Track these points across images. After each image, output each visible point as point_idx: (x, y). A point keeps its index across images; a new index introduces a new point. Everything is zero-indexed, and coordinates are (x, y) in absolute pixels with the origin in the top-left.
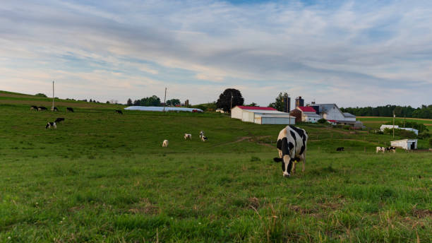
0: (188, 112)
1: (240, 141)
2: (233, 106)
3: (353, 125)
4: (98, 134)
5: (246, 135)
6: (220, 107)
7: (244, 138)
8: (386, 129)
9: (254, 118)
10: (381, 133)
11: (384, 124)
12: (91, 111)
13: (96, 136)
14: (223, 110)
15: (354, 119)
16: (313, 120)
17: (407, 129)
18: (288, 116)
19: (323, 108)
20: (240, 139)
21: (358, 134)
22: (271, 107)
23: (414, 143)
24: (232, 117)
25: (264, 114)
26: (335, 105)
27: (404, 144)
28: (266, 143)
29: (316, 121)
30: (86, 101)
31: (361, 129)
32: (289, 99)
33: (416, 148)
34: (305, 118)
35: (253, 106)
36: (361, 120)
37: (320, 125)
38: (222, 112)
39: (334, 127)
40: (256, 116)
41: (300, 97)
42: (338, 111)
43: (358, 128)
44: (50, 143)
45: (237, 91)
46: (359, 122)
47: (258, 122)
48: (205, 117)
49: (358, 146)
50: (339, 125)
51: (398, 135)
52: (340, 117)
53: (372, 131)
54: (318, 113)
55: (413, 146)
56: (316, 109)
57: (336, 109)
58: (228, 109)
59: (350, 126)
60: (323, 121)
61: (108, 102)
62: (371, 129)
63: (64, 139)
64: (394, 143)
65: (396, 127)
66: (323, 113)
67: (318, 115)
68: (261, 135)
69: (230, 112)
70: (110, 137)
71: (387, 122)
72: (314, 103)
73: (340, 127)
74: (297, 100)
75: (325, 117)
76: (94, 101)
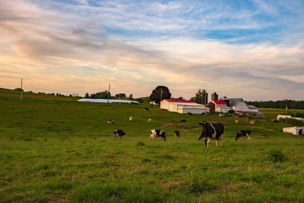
0: (127, 103)
1: (164, 126)
2: (163, 99)
3: (255, 115)
4: (52, 120)
5: (170, 122)
6: (152, 100)
7: (167, 125)
8: (281, 118)
9: (178, 109)
10: (277, 121)
11: (280, 114)
12: (51, 102)
13: (50, 121)
14: (155, 102)
15: (257, 111)
16: (224, 111)
17: (297, 119)
18: (204, 108)
19: (233, 101)
20: (165, 125)
21: (259, 122)
22: (192, 101)
23: (301, 130)
24: (161, 108)
25: (185, 106)
26: (242, 99)
27: (293, 130)
28: (185, 128)
29: (226, 112)
30: (54, 94)
31: (261, 118)
32: (207, 94)
33: (303, 133)
34: (218, 109)
35: (180, 100)
36: (262, 111)
37: (230, 114)
38: (154, 104)
39: (240, 116)
40: (180, 107)
41: (215, 93)
42: (244, 104)
43: (259, 117)
44: (11, 127)
45: (166, 88)
46: (260, 112)
47: (181, 112)
48: (140, 107)
49: (257, 131)
50: (244, 115)
51: (289, 123)
52: (246, 109)
53: (270, 120)
54: (228, 105)
55: (300, 132)
56: (227, 102)
57: (243, 103)
58: (158, 102)
59: (253, 116)
60: (232, 112)
61: (70, 96)
62: (270, 118)
63: (22, 123)
64: (285, 130)
65: (289, 117)
66: (232, 106)
67: (228, 107)
68: (181, 122)
69: (160, 104)
70: (61, 122)
71: (282, 113)
72: (225, 97)
73: (245, 116)
74: (212, 95)
75: (234, 108)
76: (60, 94)
